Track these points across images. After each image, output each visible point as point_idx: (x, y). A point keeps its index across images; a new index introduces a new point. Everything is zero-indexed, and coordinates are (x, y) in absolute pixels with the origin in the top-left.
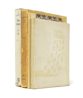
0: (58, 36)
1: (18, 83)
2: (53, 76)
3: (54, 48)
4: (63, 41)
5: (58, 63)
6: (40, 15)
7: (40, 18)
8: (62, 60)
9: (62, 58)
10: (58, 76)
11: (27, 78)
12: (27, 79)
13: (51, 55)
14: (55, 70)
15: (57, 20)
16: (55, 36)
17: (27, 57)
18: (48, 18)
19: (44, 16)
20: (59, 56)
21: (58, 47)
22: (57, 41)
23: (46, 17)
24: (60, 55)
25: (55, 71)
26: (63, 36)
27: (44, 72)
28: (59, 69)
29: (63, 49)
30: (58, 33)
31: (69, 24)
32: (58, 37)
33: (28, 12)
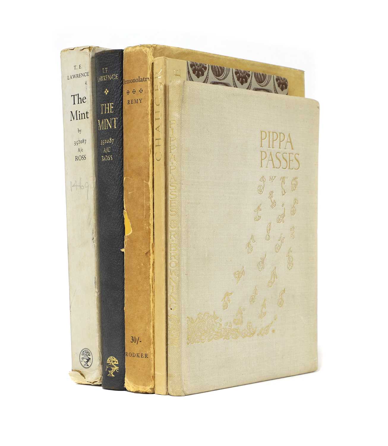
0: (275, 159)
1: (84, 371)
2: (255, 335)
3: (260, 213)
4: (295, 179)
5: (274, 275)
6: (205, 68)
7: (203, 78)
8: (290, 264)
9: (290, 251)
10: (273, 331)
11: (152, 349)
12: (152, 357)
13: (249, 244)
14: (264, 306)
15: (270, 86)
16: (264, 156)
17: (151, 257)
18: (236, 79)
19: (219, 72)
20: (280, 242)
21: (274, 204)
22: (272, 179)
23: (227, 76)
24: (282, 242)
25: (264, 310)
26: (292, 157)
27: (221, 320)
28: (280, 304)
29: (293, 213)
30: (276, 143)
31: (317, 103)
32: (277, 163)
33: (154, 55)
